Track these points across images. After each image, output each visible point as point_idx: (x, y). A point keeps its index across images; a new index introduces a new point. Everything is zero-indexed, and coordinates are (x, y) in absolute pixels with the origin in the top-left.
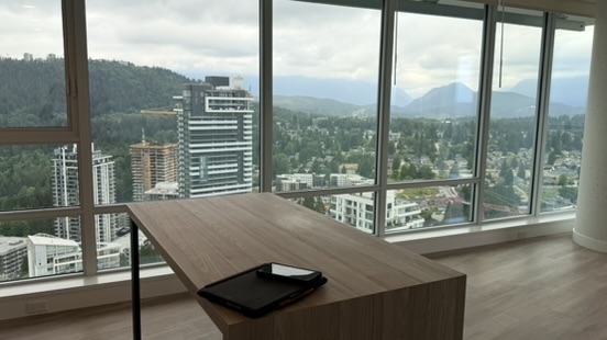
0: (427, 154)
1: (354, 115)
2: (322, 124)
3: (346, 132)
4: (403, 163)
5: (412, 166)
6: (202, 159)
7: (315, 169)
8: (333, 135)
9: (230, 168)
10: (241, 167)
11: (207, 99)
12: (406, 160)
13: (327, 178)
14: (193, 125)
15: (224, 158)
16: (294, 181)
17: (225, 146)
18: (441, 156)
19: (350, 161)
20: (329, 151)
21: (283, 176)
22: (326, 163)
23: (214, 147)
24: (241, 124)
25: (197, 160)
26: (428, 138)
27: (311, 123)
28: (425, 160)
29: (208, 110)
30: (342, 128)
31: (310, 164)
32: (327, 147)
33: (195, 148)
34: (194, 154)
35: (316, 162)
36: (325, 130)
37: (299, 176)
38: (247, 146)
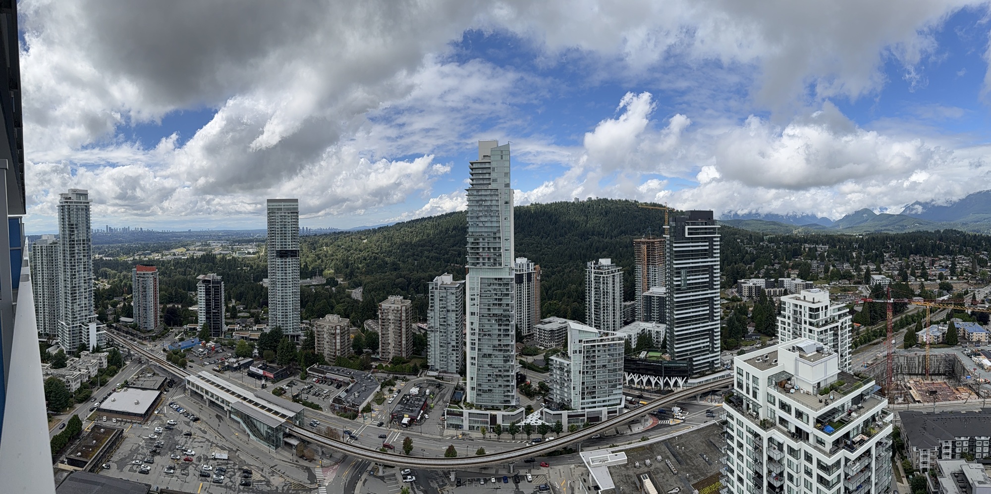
0: (848, 261)
1: (795, 232)
2: (771, 241)
3: (789, 246)
4: (831, 268)
5: (838, 270)
6: (683, 271)
7: (767, 276)
8: (780, 248)
9: (703, 278)
10: (712, 277)
11: (687, 227)
12: (834, 266)
13: (776, 281)
14: (676, 247)
15: (699, 271)
16: (751, 284)
17: (700, 262)
18: (858, 263)
19: (793, 268)
20: (777, 261)
21: (743, 281)
22: (775, 270)
23: (691, 263)
24: (711, 245)
25: (679, 273)
26: (848, 249)
27: (762, 240)
28: (846, 266)
29: (687, 236)
30: (786, 243)
31: (763, 271)
32: (776, 257)
33: (677, 264)
34: (677, 268)
35: (767, 269)
36: (772, 244)
37: (755, 280)
38: (715, 261)
